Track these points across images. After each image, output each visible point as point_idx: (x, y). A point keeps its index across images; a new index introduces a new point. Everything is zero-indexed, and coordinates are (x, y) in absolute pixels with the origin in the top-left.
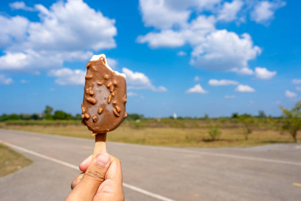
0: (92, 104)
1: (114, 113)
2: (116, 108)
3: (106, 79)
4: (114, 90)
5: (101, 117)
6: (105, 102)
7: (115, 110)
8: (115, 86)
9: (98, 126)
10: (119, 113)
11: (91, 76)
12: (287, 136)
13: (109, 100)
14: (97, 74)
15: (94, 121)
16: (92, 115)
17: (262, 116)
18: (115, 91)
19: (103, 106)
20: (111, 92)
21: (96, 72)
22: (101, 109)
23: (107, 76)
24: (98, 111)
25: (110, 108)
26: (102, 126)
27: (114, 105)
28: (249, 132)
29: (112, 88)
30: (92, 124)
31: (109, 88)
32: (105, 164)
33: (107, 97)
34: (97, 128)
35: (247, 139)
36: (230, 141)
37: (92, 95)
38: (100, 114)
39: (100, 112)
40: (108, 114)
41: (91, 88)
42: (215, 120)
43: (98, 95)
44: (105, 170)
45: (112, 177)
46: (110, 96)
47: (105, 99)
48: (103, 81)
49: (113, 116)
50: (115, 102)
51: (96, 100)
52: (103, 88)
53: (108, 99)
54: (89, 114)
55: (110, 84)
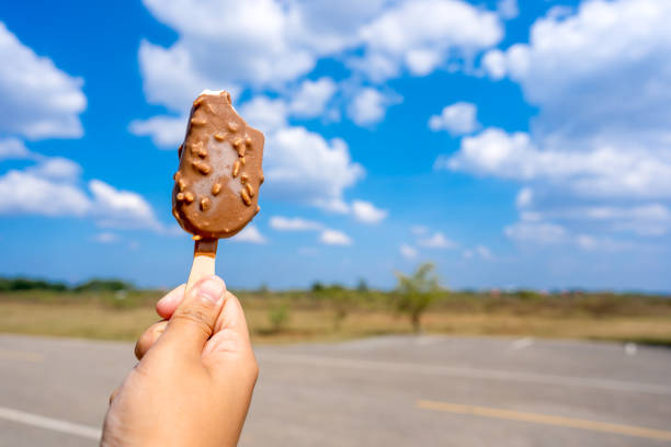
0: (203, 173)
1: (242, 196)
2: (247, 188)
3: (232, 132)
4: (246, 154)
5: (216, 201)
6: (227, 172)
7: (244, 191)
8: (248, 146)
9: (208, 220)
10: (251, 197)
11: (204, 122)
12: (404, 322)
13: (236, 171)
14: (215, 120)
15: (201, 208)
16: (199, 196)
17: (362, 289)
18: (248, 157)
19: (223, 180)
20: (240, 156)
21: (214, 115)
22: (219, 186)
23: (233, 125)
24: (213, 188)
25: (236, 187)
26: (216, 220)
27: (244, 181)
28: (342, 315)
29: (243, 150)
30: (196, 215)
31: (236, 147)
32: (217, 299)
33: (231, 164)
34: (207, 224)
35: (337, 329)
36: (307, 334)
37: (202, 157)
38: (215, 195)
39: (217, 190)
40: (232, 199)
41: (201, 143)
42: (281, 295)
43: (214, 159)
44: (215, 313)
45: (233, 323)
46: (238, 164)
47: (228, 167)
48: (226, 134)
49: (240, 203)
50: (245, 175)
51: (212, 168)
52: (226, 148)
53: (234, 169)
54: (193, 193)
55: (238, 140)
